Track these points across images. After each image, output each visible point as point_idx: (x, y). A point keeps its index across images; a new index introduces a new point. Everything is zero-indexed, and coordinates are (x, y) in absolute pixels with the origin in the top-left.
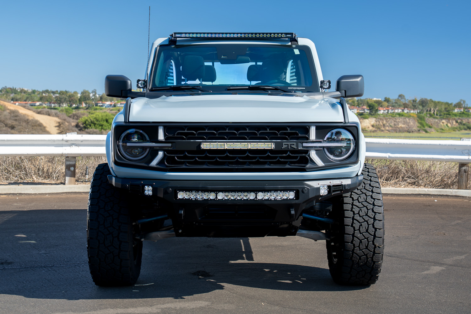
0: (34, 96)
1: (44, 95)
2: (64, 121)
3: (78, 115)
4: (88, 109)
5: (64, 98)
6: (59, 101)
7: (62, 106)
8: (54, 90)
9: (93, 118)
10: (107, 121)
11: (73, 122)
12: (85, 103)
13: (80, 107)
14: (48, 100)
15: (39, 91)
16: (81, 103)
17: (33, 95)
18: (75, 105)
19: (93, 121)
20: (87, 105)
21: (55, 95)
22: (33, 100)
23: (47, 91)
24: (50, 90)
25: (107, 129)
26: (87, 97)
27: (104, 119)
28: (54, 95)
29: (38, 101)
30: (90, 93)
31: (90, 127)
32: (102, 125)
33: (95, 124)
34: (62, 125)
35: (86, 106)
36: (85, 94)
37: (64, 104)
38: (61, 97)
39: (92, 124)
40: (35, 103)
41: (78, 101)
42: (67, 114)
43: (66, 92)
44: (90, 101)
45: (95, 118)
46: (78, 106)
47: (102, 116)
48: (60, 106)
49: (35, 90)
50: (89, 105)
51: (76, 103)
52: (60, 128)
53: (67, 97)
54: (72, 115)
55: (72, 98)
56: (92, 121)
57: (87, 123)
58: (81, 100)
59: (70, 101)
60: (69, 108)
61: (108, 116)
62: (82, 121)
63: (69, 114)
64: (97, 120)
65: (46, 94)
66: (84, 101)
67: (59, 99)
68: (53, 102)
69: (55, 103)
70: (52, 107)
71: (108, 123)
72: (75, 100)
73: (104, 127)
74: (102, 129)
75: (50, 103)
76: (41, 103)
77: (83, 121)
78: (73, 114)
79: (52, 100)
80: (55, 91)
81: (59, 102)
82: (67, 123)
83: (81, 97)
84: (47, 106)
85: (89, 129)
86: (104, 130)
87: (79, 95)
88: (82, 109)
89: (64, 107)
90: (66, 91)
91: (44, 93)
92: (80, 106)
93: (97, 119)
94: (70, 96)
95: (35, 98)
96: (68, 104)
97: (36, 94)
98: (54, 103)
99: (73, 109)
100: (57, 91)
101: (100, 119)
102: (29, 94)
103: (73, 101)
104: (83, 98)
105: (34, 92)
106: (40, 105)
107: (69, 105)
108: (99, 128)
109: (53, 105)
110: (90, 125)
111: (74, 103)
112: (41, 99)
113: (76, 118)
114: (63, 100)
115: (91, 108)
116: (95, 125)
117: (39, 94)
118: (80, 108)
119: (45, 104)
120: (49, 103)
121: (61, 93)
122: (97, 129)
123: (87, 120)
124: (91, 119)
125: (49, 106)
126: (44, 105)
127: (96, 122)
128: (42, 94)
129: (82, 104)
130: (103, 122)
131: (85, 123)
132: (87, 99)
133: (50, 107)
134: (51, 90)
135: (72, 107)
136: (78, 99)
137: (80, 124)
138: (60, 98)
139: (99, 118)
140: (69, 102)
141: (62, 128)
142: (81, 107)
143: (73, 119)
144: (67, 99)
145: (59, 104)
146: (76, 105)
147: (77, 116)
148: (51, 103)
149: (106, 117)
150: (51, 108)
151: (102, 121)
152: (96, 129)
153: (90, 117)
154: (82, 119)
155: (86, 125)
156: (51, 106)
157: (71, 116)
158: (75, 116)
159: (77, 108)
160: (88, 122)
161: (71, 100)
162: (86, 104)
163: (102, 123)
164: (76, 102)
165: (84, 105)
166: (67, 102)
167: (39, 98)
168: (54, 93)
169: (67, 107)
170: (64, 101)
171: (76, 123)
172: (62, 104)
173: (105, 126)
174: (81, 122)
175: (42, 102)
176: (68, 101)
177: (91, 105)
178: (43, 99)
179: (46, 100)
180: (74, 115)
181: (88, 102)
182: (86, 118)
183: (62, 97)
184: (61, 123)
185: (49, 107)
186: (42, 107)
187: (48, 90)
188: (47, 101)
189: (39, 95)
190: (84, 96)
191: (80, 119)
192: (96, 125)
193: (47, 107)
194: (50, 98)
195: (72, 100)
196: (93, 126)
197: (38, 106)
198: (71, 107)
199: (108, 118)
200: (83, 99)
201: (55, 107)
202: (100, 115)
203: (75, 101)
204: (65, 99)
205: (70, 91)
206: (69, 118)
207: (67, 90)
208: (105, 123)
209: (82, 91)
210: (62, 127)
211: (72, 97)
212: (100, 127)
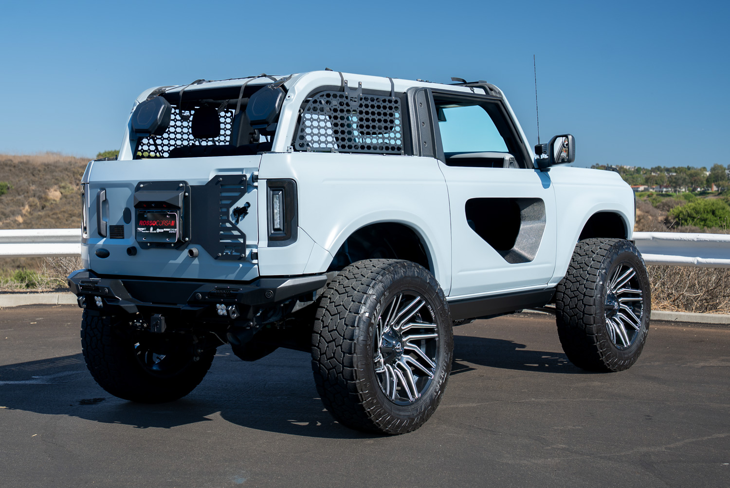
0: (637, 178)
1: (653, 174)
2: (646, 214)
3: (670, 204)
4: (721, 195)
5: (682, 179)
6: (675, 183)
7: (679, 191)
8: (669, 166)
9: (692, 208)
10: (713, 213)
11: (662, 215)
12: (715, 185)
13: (708, 191)
14: (658, 182)
15: (646, 169)
16: (709, 185)
17: (636, 175)
18: (701, 189)
19: (690, 213)
20: (720, 188)
21: (670, 174)
22: (634, 183)
23: (658, 169)
24: (662, 167)
25: (713, 226)
26: (720, 176)
27: (709, 210)
28: (669, 174)
29: (642, 185)
30: (725, 169)
31: (686, 223)
32: (705, 220)
33: (694, 218)
34: (642, 221)
35: (718, 191)
36: (716, 171)
37: (681, 188)
38: (677, 177)
39: (689, 219)
40: (638, 188)
41: (705, 182)
42: (653, 203)
43: (689, 168)
44: (724, 182)
45: (693, 209)
46: (706, 190)
47: (705, 205)
48: (675, 191)
49: (640, 168)
50: (723, 189)
51: (702, 186)
52: (639, 224)
53: (687, 177)
54: (661, 204)
55: (696, 178)
56: (688, 213)
57: (681, 216)
58: (710, 180)
59: (692, 184)
60: (690, 193)
61: (715, 205)
62: (673, 214)
63: (657, 202)
64: (697, 212)
65: (656, 173)
66: (714, 182)
67: (674, 180)
68: (665, 185)
69: (669, 186)
70: (664, 193)
71: (716, 216)
72: (700, 181)
73: (709, 223)
74: (704, 225)
75: (660, 187)
76: (646, 187)
77: (675, 214)
78: (663, 203)
79: (663, 182)
80: (671, 168)
81: (674, 185)
82: (650, 217)
83: (710, 175)
84: (656, 191)
85: (683, 226)
86: (708, 227)
87: (708, 174)
88: (712, 195)
89: (683, 192)
90: (688, 167)
91: (654, 172)
92: (709, 190)
93: (697, 210)
94: (691, 175)
95: (639, 179)
96: (688, 187)
97: (642, 173)
98: (666, 187)
99: (696, 195)
100: (674, 168)
101: (702, 210)
102: (631, 175)
103: (697, 182)
104: (714, 178)
105: (638, 171)
106: (645, 190)
107: (691, 189)
108: (700, 225)
109: (665, 190)
110: (686, 220)
111: (699, 186)
112: (647, 181)
113: (667, 209)
114: (680, 182)
115: (726, 192)
116: (693, 220)
117: (646, 173)
118: (709, 193)
119: (653, 189)
120: (658, 186)
121: (678, 172)
122: (697, 226)
123: (681, 212)
124: (687, 211)
125: (659, 191)
126: (651, 190)
127: (695, 215)
128: (651, 174)
129: (711, 187)
130: (707, 215)
131: (678, 216)
132: (719, 179)
133: (660, 193)
134: (664, 167)
135: (696, 192)
136: (705, 179)
137: (670, 218)
138: (675, 178)
139: (700, 209)
140: (690, 185)
141: (641, 225)
142: (710, 191)
143: (661, 211)
144: (688, 180)
145: (675, 187)
146: (703, 189)
147: (669, 206)
148: (662, 187)
149: (712, 207)
150: (663, 195)
151: (704, 212)
152: (695, 225)
153: (687, 207)
154: (673, 211)
155: (679, 219)
156: (662, 192)
157: (660, 205)
158: (666, 207)
159: (703, 193)
160: (683, 214)
161: (693, 181)
162: (718, 186)
163: (705, 216)
164: (702, 183)
165: (715, 188)
166: (687, 185)
167: (644, 180)
168: (668, 170)
169: (687, 192)
170: (682, 183)
171: (665, 217)
172: (680, 188)
173: (711, 221)
174: (672, 215)
175: (648, 186)
176: (689, 183)
177: (726, 188)
178: (650, 181)
179: (655, 182)
180: (664, 205)
181: (721, 183)
182: (680, 209)
183: (680, 177)
184: (641, 217)
185: (658, 193)
186: (649, 193)
187: (661, 167)
188: (657, 184)
189: (645, 175)
190: (714, 174)
191: (671, 210)
192: (695, 220)
193: (656, 193)
194: (661, 180)
195: (695, 181)
196: (691, 221)
197: (642, 191)
198: (694, 193)
199: (714, 208)
200: (713, 180)
201: (668, 193)
202: (702, 204)
203: (700, 183)
204: (685, 179)
205: (695, 167)
206: (655, 210)
207: (690, 166)
208: (710, 216)
209: (713, 166)
210: (642, 223)
211: (696, 176)
212: (702, 223)
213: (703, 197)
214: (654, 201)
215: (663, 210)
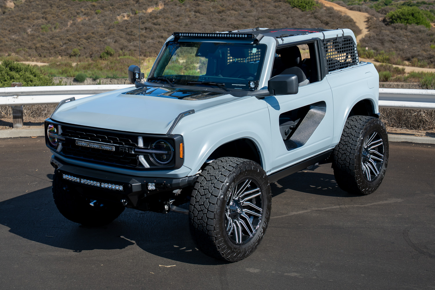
2: (372, 16)
3: (386, 10)
9: (400, 12)
10: (413, 15)
11: (381, 17)
19: (399, 15)
25: (412, 23)
27: (410, 13)
31: (396, 22)
32: (408, 20)
33: (401, 18)
34: (370, 20)
39: (398, 19)
42: (376, 9)
45: (401, 13)
47: (408, 10)
52: (368, 23)
54: (381, 10)
56: (398, 15)
57: (393, 17)
61: (414, 10)
62: (389, 16)
63: (378, 9)
64: (403, 15)
71: (414, 17)
73: (410, 21)
74: (407, 23)
77: (390, 16)
78: (382, 9)
82: (375, 18)
85: (395, 24)
86: (409, 24)
93: (403, 13)
101: (406, 13)
108: (405, 22)
110: (396, 20)
113: (385, 13)
116: (400, 20)
122: (403, 23)
123: (394, 15)
124: (397, 14)
127: (402, 17)
130: (409, 17)
131: (391, 18)
137: (387, 19)
139: (405, 13)
141: (370, 23)
143: (381, 14)
147: (385, 11)
149: (413, 11)
151: (407, 15)
152: (401, 23)
153: (397, 12)
154: (389, 14)
155: (392, 19)
157: (380, 11)
158: (384, 11)
160: (395, 16)
163: (408, 17)
171: (383, 18)
173: (411, 20)
174: (388, 17)
180: (383, 10)
182: (393, 13)
184: (369, 18)
191: (388, 14)
192: (402, 20)
196: (399, 21)
199: (414, 12)
202: (406, 10)
206: (377, 13)
208: (411, 17)
210: (370, 22)
212: (406, 22)
214: (377, 8)
215: (382, 13)
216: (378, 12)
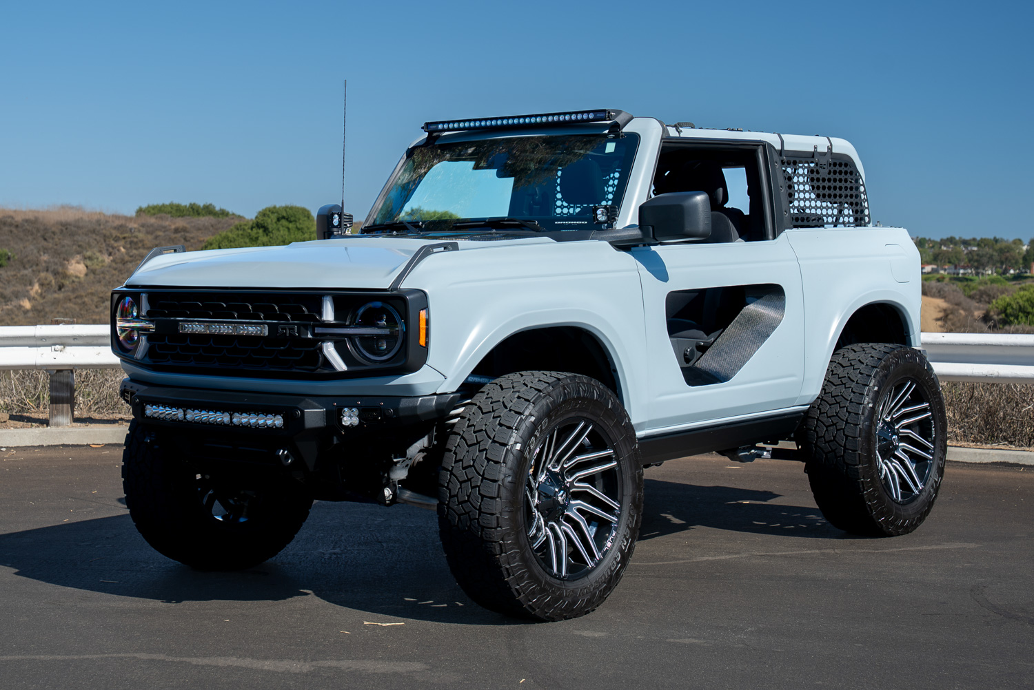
1: (944, 248)
2: (956, 307)
3: (991, 293)
5: (988, 256)
6: (977, 262)
7: (983, 274)
8: (967, 237)
9: (1025, 299)
11: (979, 309)
13: (1026, 275)
14: (952, 261)
15: (934, 241)
16: (1027, 265)
18: (1015, 270)
19: (1022, 306)
21: (969, 248)
23: (951, 240)
24: (957, 238)
28: (966, 248)
29: (929, 264)
31: (1016, 321)
33: (1027, 314)
34: (950, 316)
37: (986, 269)
38: (980, 253)
39: (1021, 314)
41: (1021, 261)
42: (964, 290)
43: (996, 240)
45: (1028, 300)
46: (1022, 272)
48: (977, 274)
49: (924, 239)
51: (1016, 267)
52: (945, 322)
53: (995, 253)
54: (978, 293)
55: (1008, 254)
56: (1020, 306)
57: (1009, 311)
58: (1028, 258)
59: (1002, 263)
60: (999, 277)
62: (997, 308)
63: (970, 290)
65: (948, 247)
67: (976, 257)
68: (962, 264)
69: (968, 266)
70: (960, 275)
72: (1014, 259)
75: (956, 268)
76: (935, 267)
77: (1000, 307)
78: (980, 290)
79: (959, 260)
80: (970, 240)
81: (976, 264)
82: (962, 312)
83: (1027, 251)
84: (948, 273)
85: (1013, 324)
87: (1025, 248)
88: (1030, 280)
89: (989, 275)
90: (995, 238)
91: (945, 246)
92: (1026, 272)
94: (1001, 251)
96: (996, 268)
97: (927, 246)
98: (964, 268)
99: (1008, 279)
100: (974, 239)
103: (1010, 261)
105: (921, 242)
106: (933, 271)
107: (1000, 271)
109: (962, 271)
110: (1017, 317)
111: (1013, 268)
112: (936, 259)
113: (987, 299)
114: (985, 260)
116: (1027, 317)
117: (933, 247)
118: (1026, 277)
119: (945, 270)
120: (953, 267)
121: (983, 245)
122: (1032, 325)
123: (1009, 304)
124: (1018, 303)
125: (954, 274)
126: (942, 272)
127: (1030, 309)
128: (940, 248)
129: (1030, 268)
131: (1004, 311)
133: (955, 276)
134: (960, 238)
135: (1008, 275)
136: (1021, 256)
137: (992, 313)
138: (978, 255)
140: (999, 265)
141: (949, 323)
142: (1028, 274)
143: (978, 303)
144: (996, 257)
145: (977, 268)
146: (1017, 271)
147: (989, 295)
148: (958, 268)
150: (959, 280)
152: (1029, 323)
153: (1018, 297)
154: (997, 303)
155: (1006, 315)
156: (958, 274)
157: (975, 294)
158: (984, 296)
159: (1017, 278)
160: (1012, 308)
161: (1003, 259)
164: (1017, 263)
166: (994, 265)
167: (932, 257)
168: (966, 243)
169: (995, 274)
170: (988, 262)
171: (984, 312)
172: (984, 269)
174: (995, 309)
175: (938, 266)
176: (998, 262)
178: (940, 257)
179: (947, 260)
180: (983, 294)
182: (1008, 300)
183: (984, 253)
184: (949, 312)
185: (952, 276)
186: (938, 276)
187: (954, 238)
188: (950, 262)
189: (932, 250)
191: (994, 301)
192: (1030, 317)
193: (949, 276)
194: (956, 257)
195: (1006, 259)
196: (1024, 319)
197: (928, 273)
198: (1003, 276)
200: (1032, 258)
201: (967, 276)
203: (1013, 261)
204: (991, 257)
205: (1005, 238)
206: (968, 300)
207: (997, 237)
210: (950, 320)
211: (1008, 251)
213: (1018, 282)
215: (980, 301)
216: (971, 297)
